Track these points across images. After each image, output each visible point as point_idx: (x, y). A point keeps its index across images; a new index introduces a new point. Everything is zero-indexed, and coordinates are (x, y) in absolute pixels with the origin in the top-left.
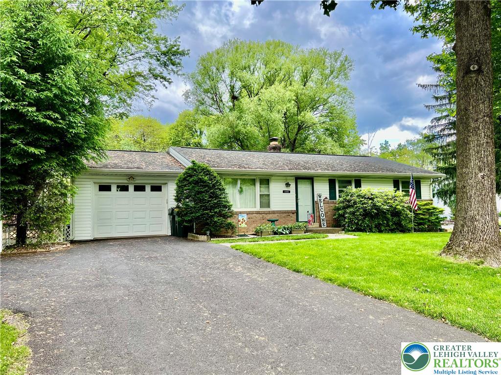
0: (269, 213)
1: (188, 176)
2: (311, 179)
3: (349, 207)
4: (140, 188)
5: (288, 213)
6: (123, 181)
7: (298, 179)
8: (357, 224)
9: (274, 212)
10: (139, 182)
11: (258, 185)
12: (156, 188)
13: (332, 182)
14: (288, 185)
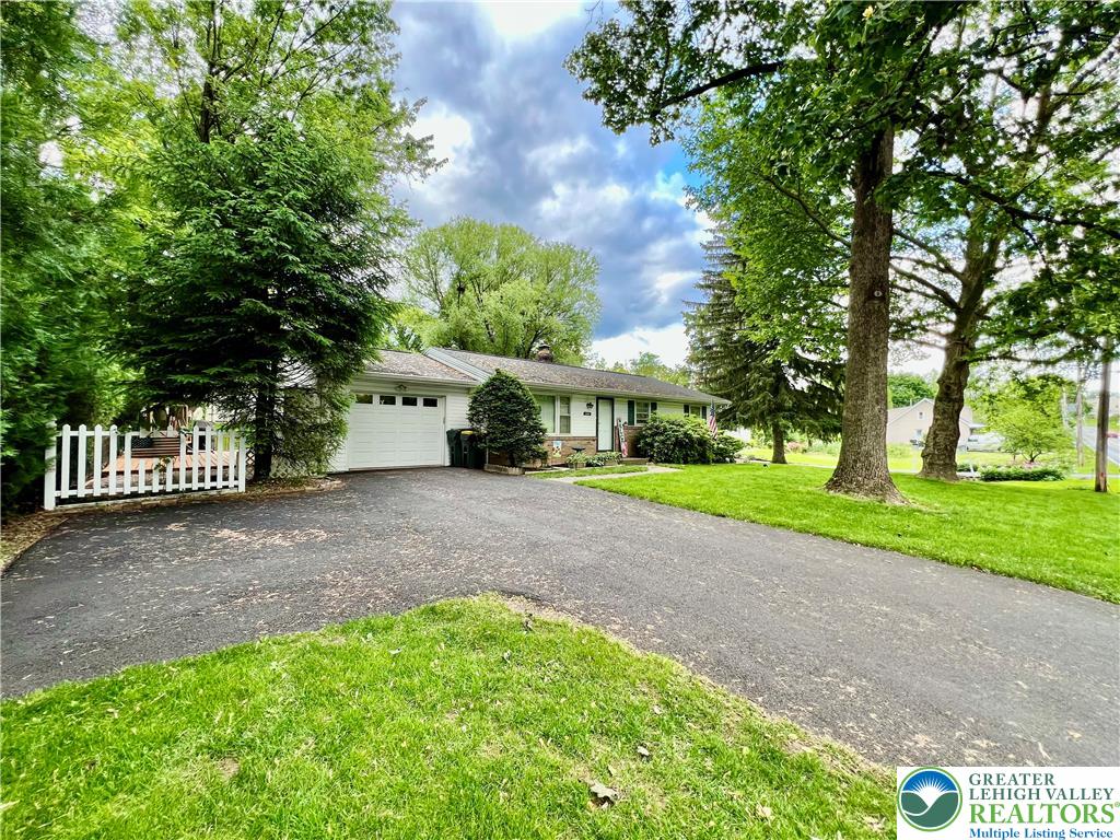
0: (569, 439)
1: (494, 389)
2: (611, 400)
3: (656, 434)
4: (409, 401)
5: (587, 439)
6: (389, 391)
7: (599, 398)
8: (666, 454)
9: (575, 439)
10: (410, 392)
11: (558, 404)
12: (430, 403)
13: (631, 404)
14: (590, 405)
